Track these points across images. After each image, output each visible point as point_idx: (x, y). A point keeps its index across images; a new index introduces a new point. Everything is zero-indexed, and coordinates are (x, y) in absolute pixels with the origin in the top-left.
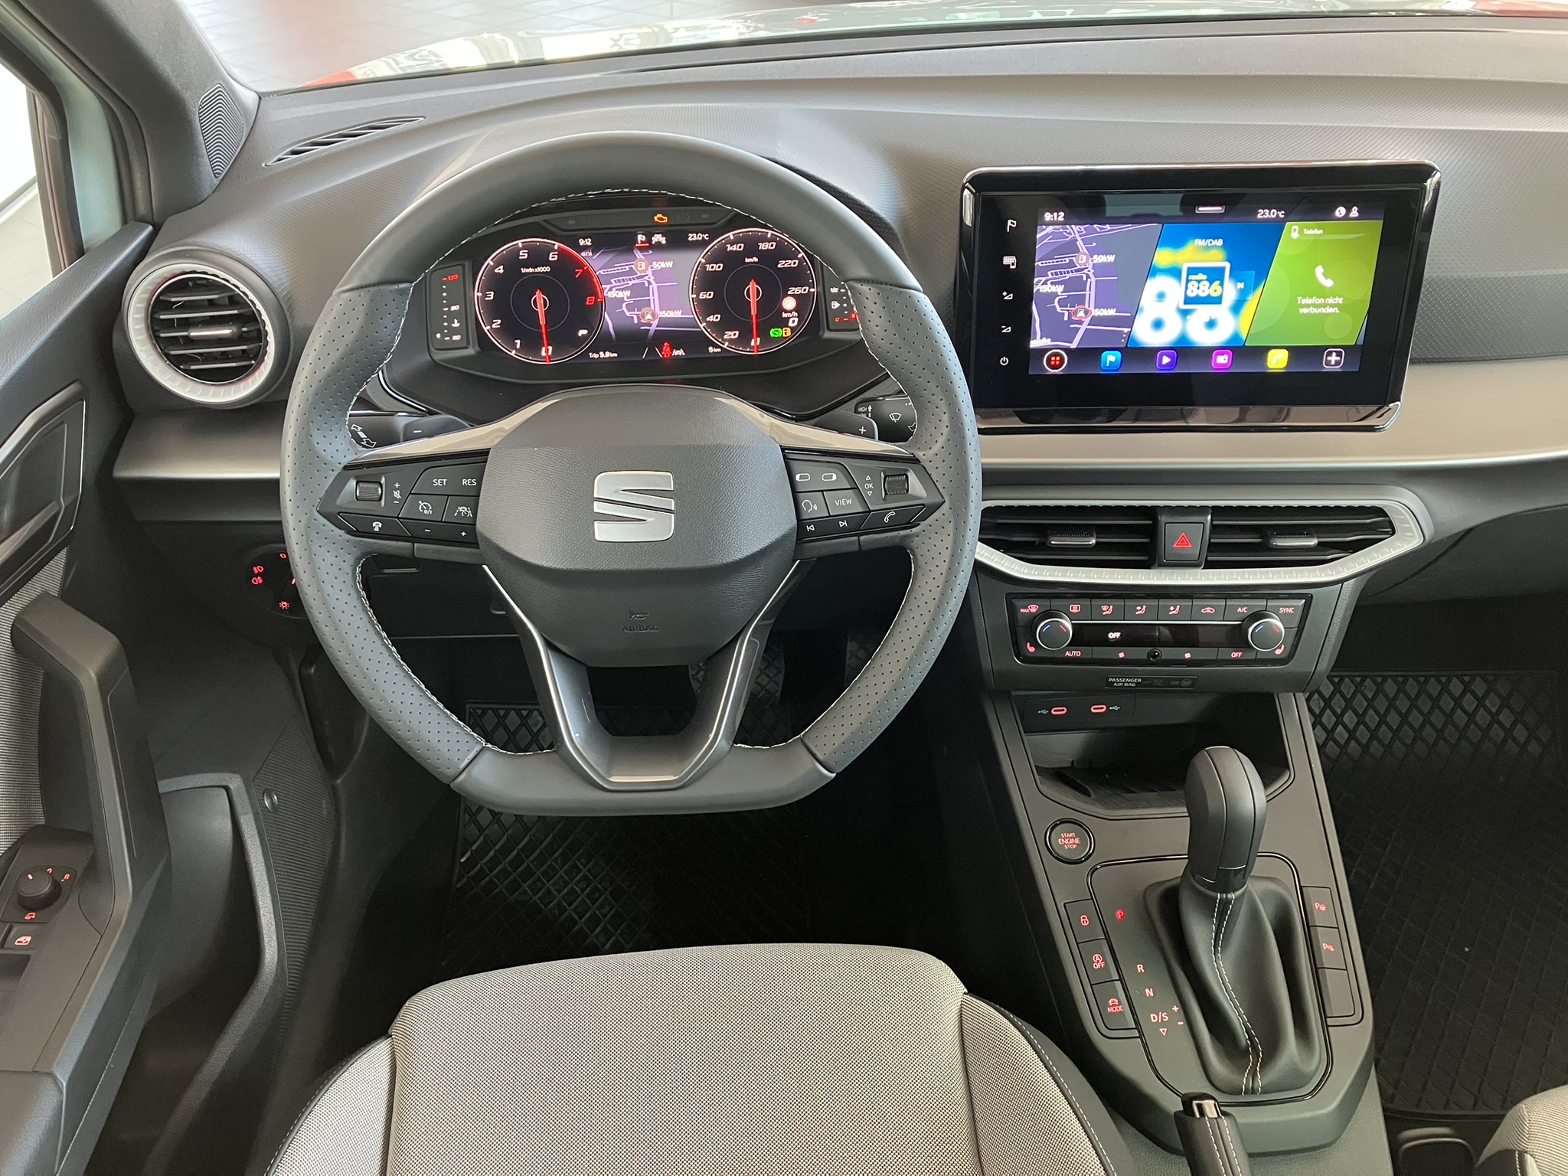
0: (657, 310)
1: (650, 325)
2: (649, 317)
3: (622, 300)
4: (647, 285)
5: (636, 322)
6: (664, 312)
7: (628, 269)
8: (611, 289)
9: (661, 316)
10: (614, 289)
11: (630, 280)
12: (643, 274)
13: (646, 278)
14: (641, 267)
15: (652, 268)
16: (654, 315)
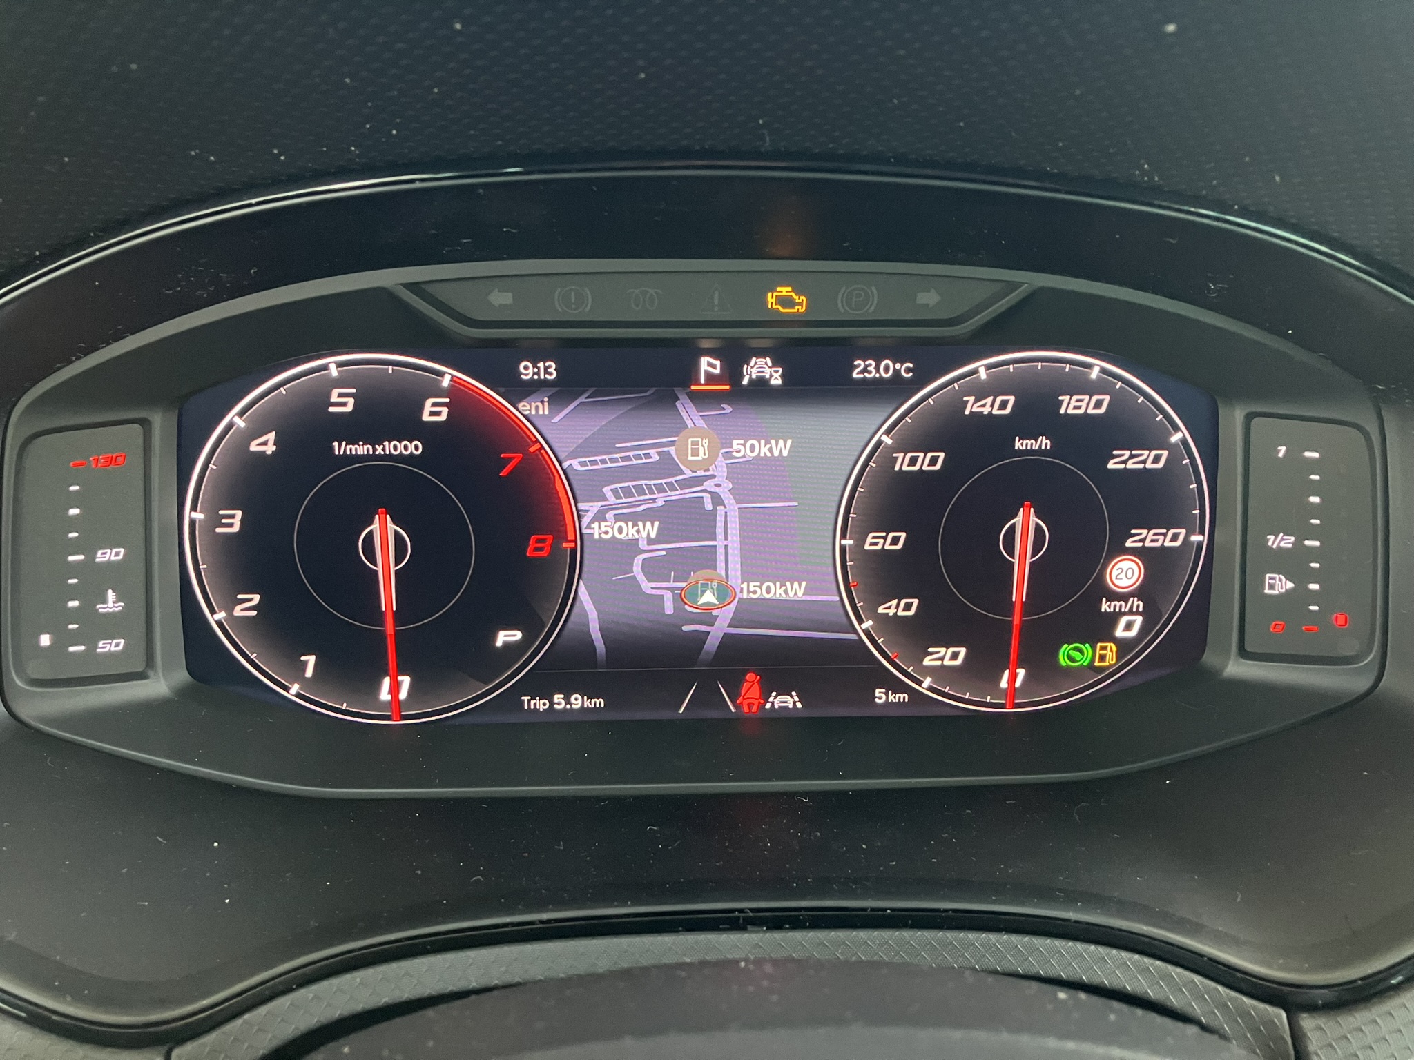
0: (735, 580)
1: (711, 621)
2: (709, 597)
3: (632, 547)
4: (709, 507)
5: (669, 608)
6: (753, 586)
7: (656, 458)
8: (600, 517)
9: (745, 595)
10: (610, 515)
11: (660, 489)
12: (700, 473)
13: (708, 485)
14: (695, 453)
15: (728, 455)
16: (724, 592)
